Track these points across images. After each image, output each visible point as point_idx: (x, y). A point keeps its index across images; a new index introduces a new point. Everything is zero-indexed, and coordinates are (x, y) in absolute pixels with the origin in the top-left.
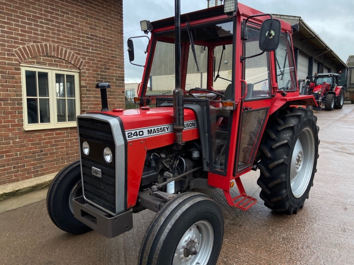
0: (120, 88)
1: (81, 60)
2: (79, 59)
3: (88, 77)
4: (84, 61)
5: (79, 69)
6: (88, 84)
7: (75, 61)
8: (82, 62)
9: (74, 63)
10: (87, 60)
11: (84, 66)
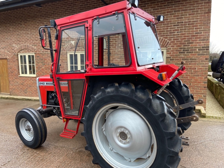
0: (203, 56)
1: (168, 41)
2: (167, 41)
3: (172, 51)
4: (170, 41)
5: (166, 47)
6: (172, 55)
7: (163, 43)
8: (168, 42)
9: (163, 44)
10: (172, 40)
11: (170, 44)
